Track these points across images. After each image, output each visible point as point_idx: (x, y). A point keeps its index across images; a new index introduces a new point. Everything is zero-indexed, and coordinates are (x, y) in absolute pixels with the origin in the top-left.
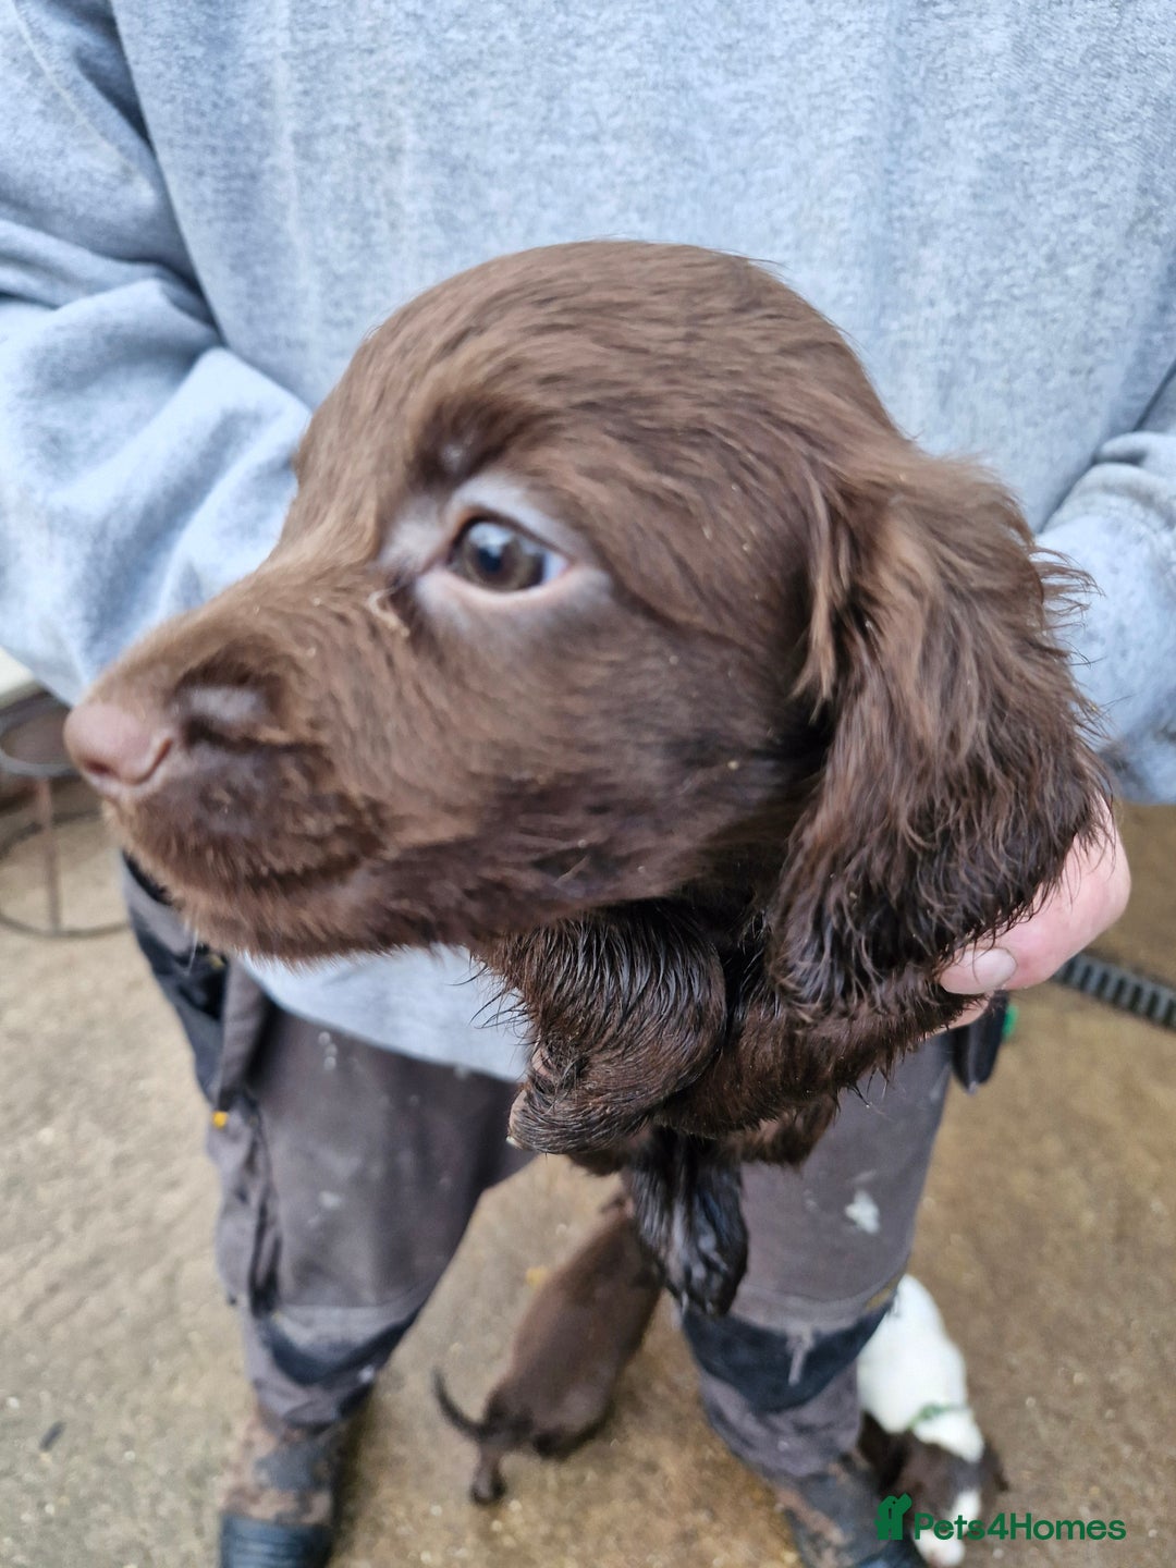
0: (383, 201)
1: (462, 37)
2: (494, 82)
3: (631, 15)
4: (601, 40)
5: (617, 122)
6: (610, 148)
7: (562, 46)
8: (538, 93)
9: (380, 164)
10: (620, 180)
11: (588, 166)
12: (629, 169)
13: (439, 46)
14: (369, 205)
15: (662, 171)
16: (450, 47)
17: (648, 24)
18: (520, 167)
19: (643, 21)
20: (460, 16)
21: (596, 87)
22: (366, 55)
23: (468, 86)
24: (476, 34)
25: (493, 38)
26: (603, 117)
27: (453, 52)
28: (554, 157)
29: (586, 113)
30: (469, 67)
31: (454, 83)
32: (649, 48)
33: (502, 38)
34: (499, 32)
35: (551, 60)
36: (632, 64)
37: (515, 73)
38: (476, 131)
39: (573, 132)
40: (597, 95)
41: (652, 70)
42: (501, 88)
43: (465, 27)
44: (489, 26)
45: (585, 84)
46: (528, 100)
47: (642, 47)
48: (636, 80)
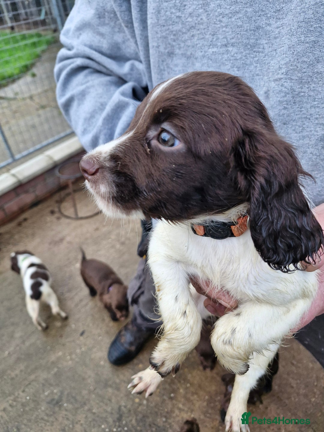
0: (166, 67)
1: (191, 20)
2: (199, 32)
3: (241, 9)
4: (230, 15)
5: (233, 40)
6: (230, 49)
7: (218, 19)
8: (210, 34)
9: (165, 57)
10: (232, 58)
11: (223, 54)
12: (235, 55)
13: (185, 24)
14: (162, 68)
15: (245, 56)
16: (187, 24)
17: (246, 11)
18: (204, 56)
19: (244, 10)
20: (191, 14)
21: (227, 30)
22: (162, 27)
23: (192, 33)
24: (195, 18)
25: (199, 19)
26: (229, 39)
27: (189, 25)
28: (213, 52)
29: (224, 38)
30: (192, 28)
31: (189, 33)
32: (245, 19)
33: (202, 19)
34: (201, 17)
35: (215, 24)
36: (240, 23)
37: (204, 29)
38: (193, 47)
39: (219, 44)
40: (228, 32)
41: (246, 26)
42: (200, 33)
43: (192, 17)
44: (199, 15)
45: (224, 29)
46: (207, 37)
47: (243, 18)
48: (241, 29)
